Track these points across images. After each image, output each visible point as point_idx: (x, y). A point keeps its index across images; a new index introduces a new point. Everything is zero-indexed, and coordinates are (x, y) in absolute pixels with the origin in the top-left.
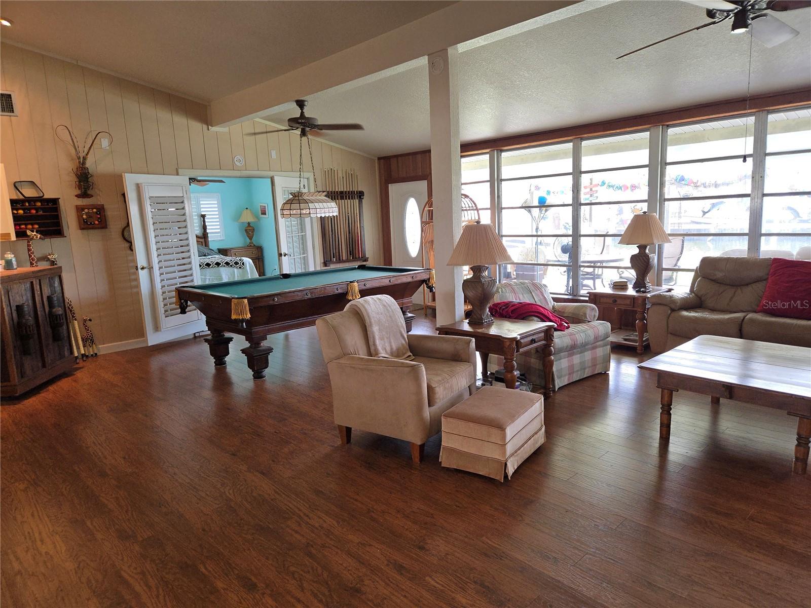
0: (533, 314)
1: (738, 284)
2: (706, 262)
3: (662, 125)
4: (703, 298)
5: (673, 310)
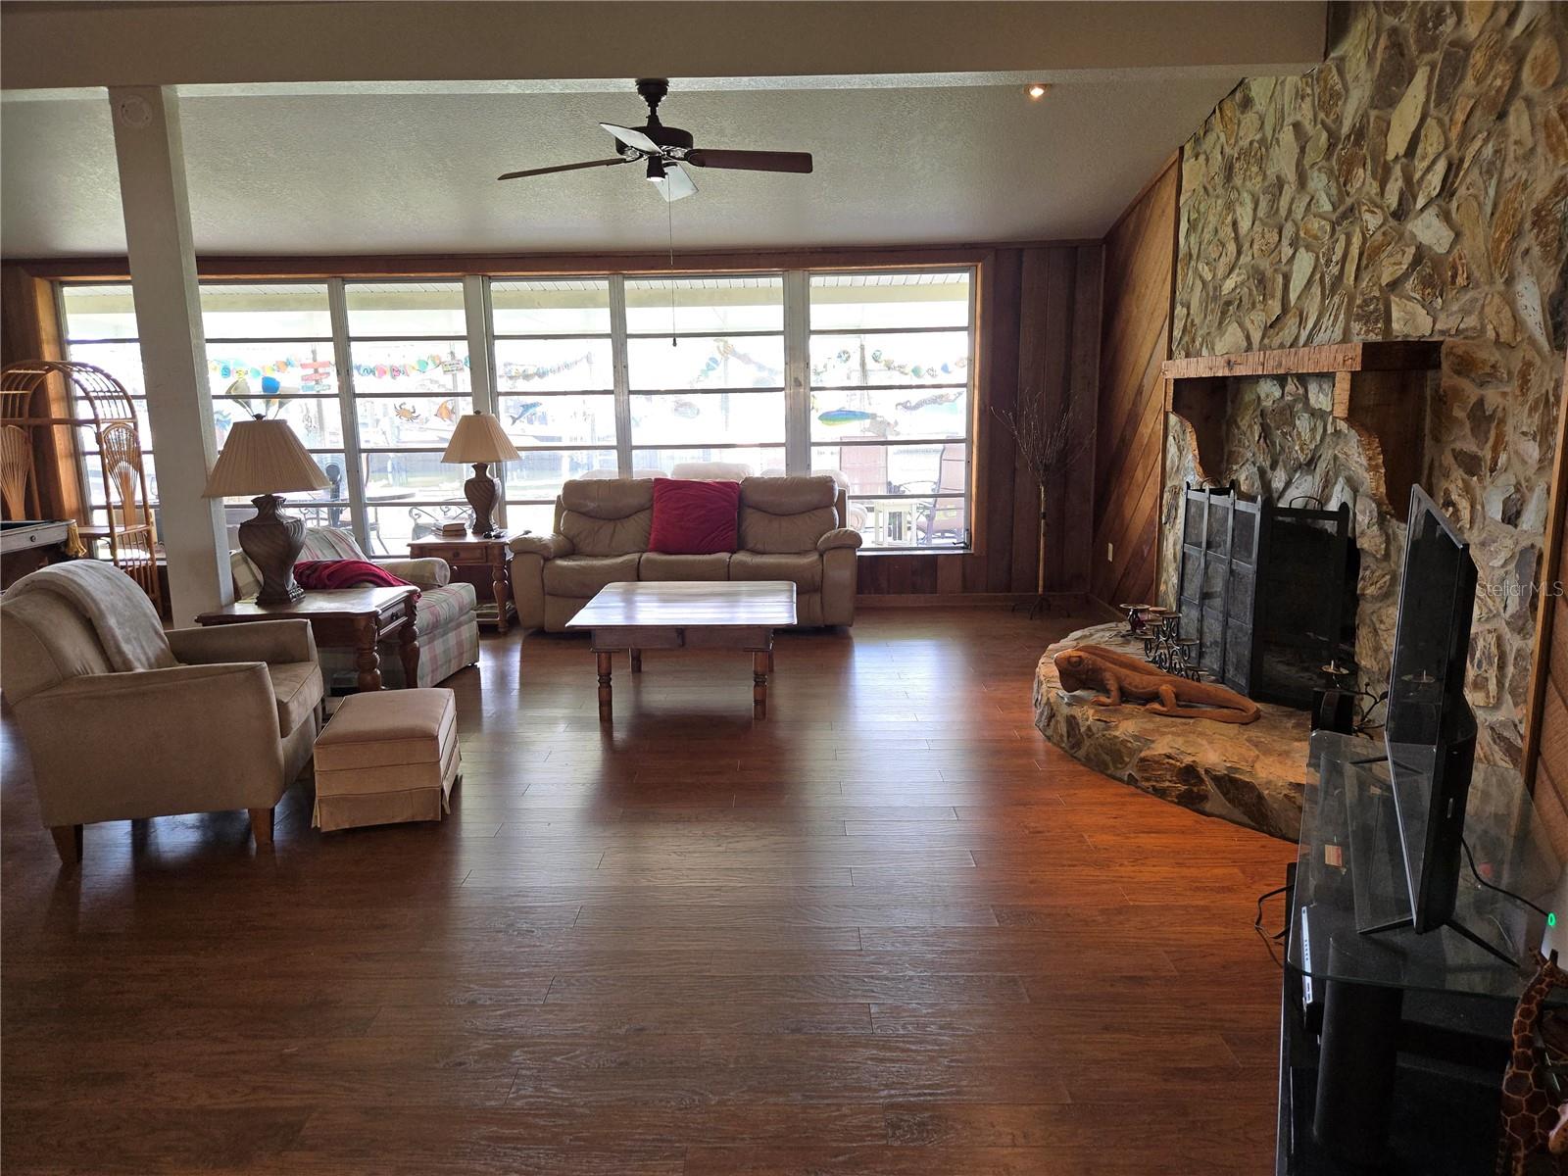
0: (365, 577)
1: (617, 517)
2: (572, 488)
3: (483, 276)
4: (574, 541)
5: (546, 560)
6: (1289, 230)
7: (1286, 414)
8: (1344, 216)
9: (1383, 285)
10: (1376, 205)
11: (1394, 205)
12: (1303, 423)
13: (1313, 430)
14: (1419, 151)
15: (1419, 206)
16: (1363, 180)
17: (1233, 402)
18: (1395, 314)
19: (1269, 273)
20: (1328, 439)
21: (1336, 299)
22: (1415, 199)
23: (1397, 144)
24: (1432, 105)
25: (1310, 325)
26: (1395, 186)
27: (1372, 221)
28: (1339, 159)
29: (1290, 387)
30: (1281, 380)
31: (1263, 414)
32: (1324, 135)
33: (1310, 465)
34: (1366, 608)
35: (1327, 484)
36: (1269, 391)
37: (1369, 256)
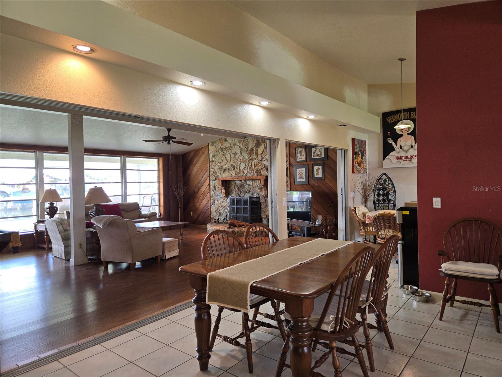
3: (41, 151)
6: (239, 160)
7: (242, 186)
8: (250, 160)
9: (260, 169)
10: (256, 159)
11: (260, 159)
12: (247, 187)
13: (249, 187)
14: (263, 154)
15: (264, 160)
16: (254, 156)
17: (229, 184)
18: (262, 172)
19: (235, 165)
20: (252, 188)
21: (251, 170)
22: (263, 159)
23: (260, 151)
24: (265, 149)
25: (246, 173)
26: (260, 158)
27: (256, 161)
28: (249, 152)
29: (243, 181)
30: (241, 181)
31: (237, 185)
32: (246, 149)
33: (249, 192)
34: (263, 209)
35: (253, 194)
36: (238, 182)
37: (256, 165)
